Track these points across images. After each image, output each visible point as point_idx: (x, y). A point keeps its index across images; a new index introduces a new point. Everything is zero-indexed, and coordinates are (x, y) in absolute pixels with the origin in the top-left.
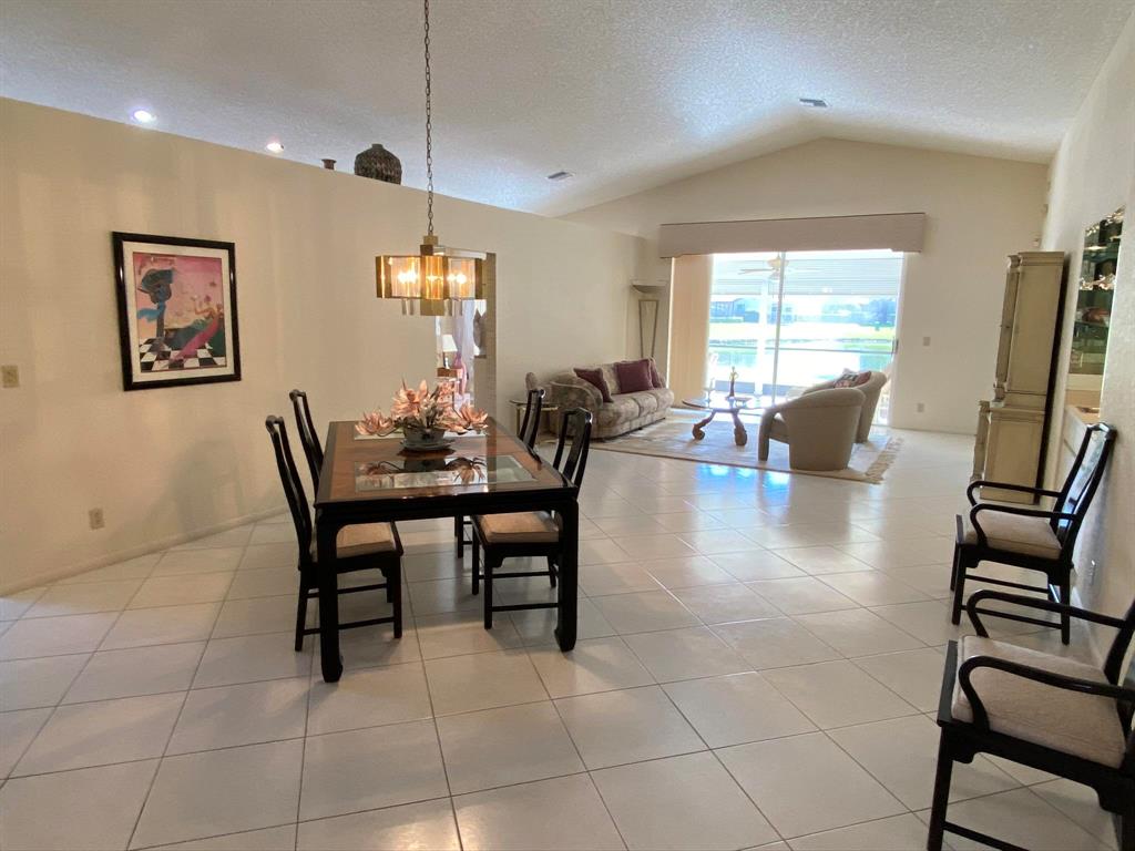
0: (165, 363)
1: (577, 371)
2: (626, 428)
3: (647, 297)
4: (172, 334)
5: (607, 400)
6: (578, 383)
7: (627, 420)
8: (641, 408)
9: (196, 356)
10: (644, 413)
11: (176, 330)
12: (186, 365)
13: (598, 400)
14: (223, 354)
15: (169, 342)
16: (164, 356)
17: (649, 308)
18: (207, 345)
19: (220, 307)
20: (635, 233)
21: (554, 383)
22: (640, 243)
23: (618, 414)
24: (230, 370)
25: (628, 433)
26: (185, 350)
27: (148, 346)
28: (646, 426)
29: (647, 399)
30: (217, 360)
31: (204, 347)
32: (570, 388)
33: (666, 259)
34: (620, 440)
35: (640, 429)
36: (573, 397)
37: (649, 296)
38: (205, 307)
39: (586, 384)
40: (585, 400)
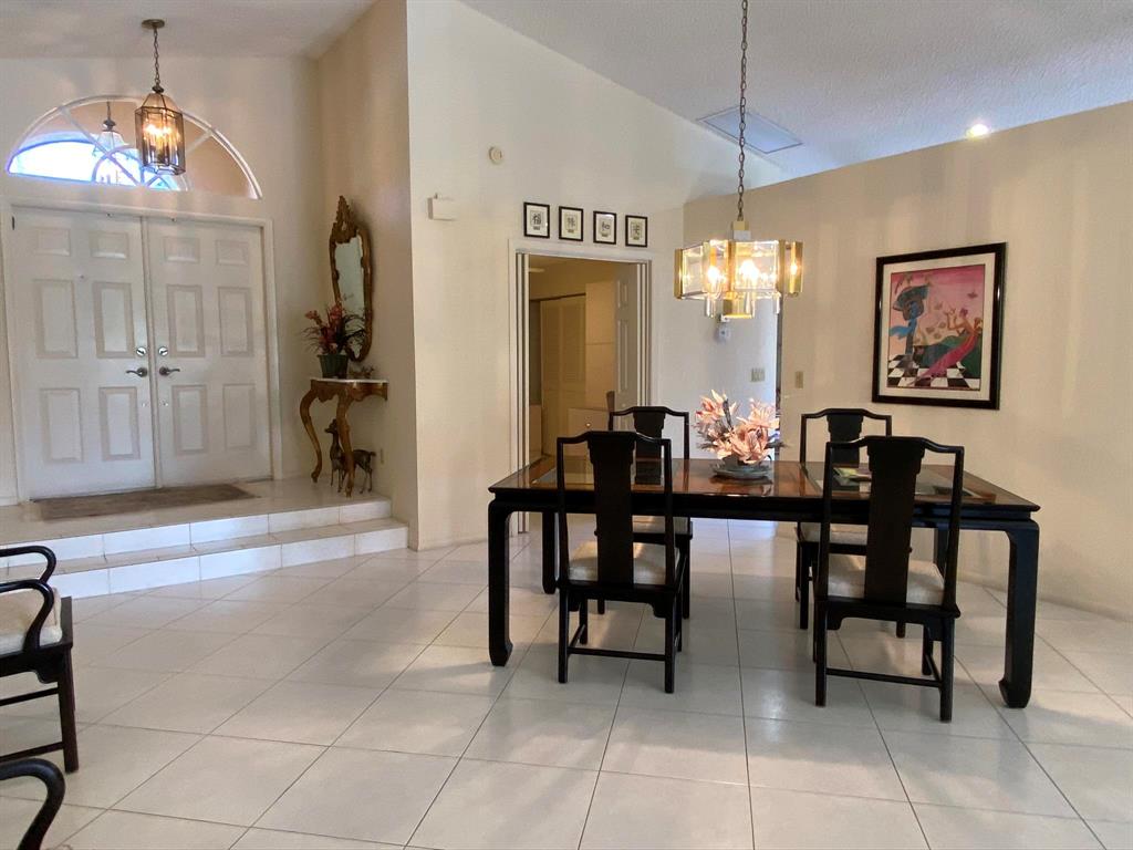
0: (911, 380)
4: (920, 352)
11: (925, 347)
16: (913, 373)
18: (960, 366)
19: (978, 321)
24: (984, 395)
26: (933, 368)
27: (896, 363)
30: (970, 382)
31: (955, 367)
38: (960, 321)
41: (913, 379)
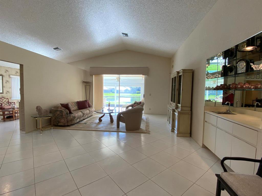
1: (60, 104)
2: (78, 120)
5: (70, 113)
6: (60, 108)
7: (78, 118)
8: (84, 114)
10: (85, 115)
13: (67, 114)
17: (88, 87)
20: (83, 68)
21: (52, 108)
22: (85, 72)
23: (75, 117)
25: (79, 122)
28: (86, 119)
29: (86, 111)
32: (57, 110)
33: (92, 75)
34: (76, 125)
35: (84, 120)
36: (58, 113)
37: (88, 84)
39: (63, 108)
40: (62, 114)
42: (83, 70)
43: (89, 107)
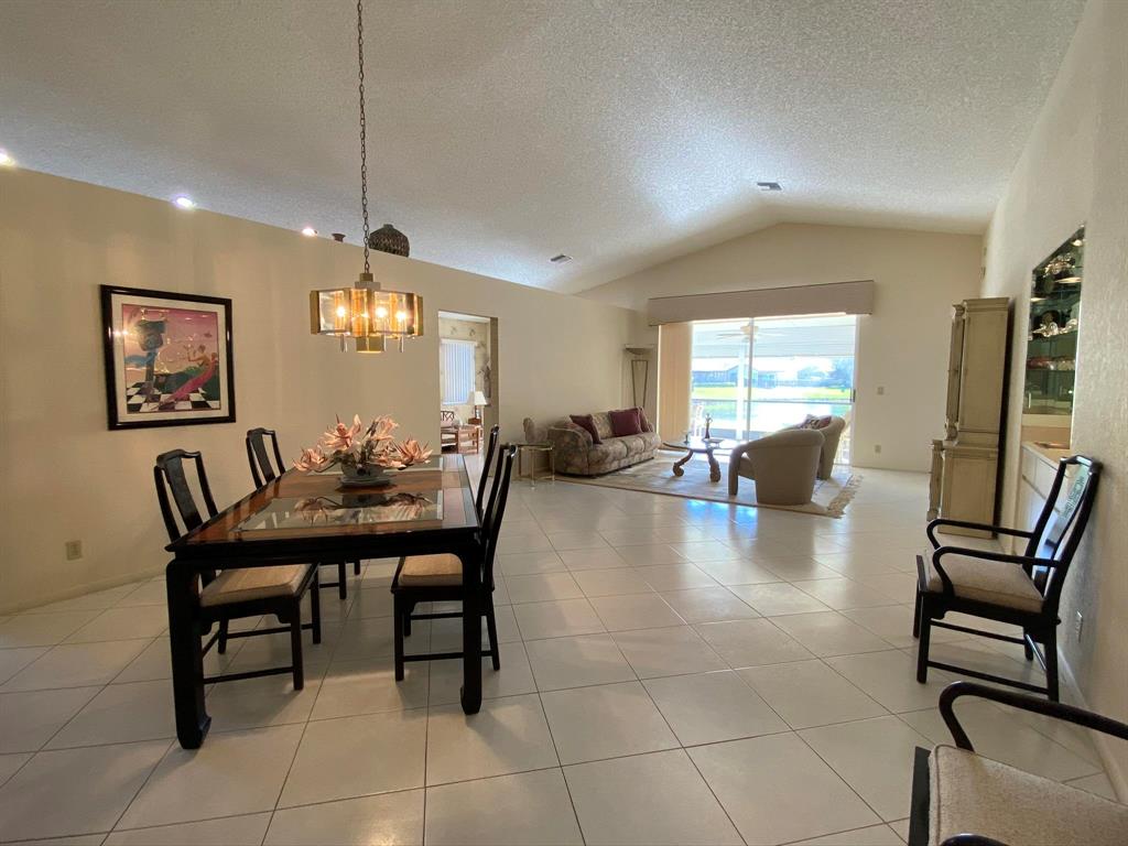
0: (153, 405)
1: (572, 417)
2: (615, 465)
3: (639, 358)
4: (162, 380)
5: (596, 441)
6: (573, 428)
7: (614, 459)
8: (629, 449)
9: (188, 399)
10: (632, 454)
11: (167, 375)
12: (176, 408)
13: (588, 442)
14: (218, 398)
15: (159, 386)
16: (156, 399)
17: (641, 365)
18: (200, 390)
19: (215, 356)
20: (628, 307)
21: (553, 428)
22: (633, 316)
23: (606, 454)
24: (224, 412)
25: (617, 470)
26: (176, 393)
27: (137, 390)
28: (634, 465)
29: (636, 442)
30: (212, 404)
31: (198, 391)
32: (565, 432)
33: (653, 326)
34: (609, 477)
35: (629, 467)
36: (567, 439)
37: (641, 357)
38: (199, 354)
39: (579, 428)
40: (577, 441)
41: (156, 404)
42: (629, 310)
43: (645, 430)
